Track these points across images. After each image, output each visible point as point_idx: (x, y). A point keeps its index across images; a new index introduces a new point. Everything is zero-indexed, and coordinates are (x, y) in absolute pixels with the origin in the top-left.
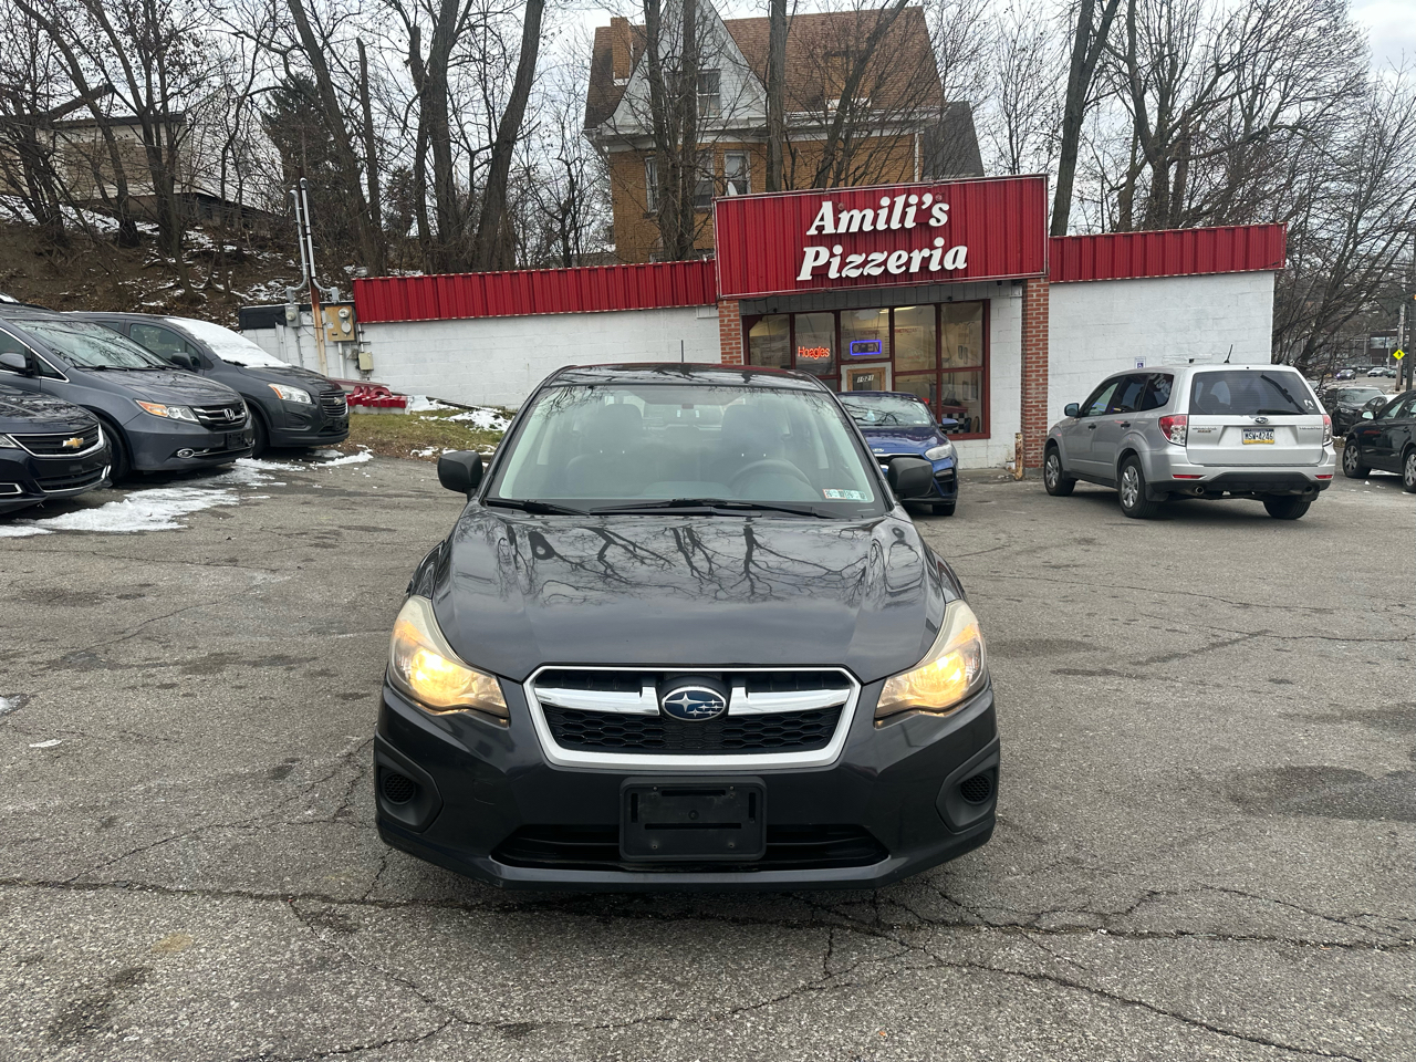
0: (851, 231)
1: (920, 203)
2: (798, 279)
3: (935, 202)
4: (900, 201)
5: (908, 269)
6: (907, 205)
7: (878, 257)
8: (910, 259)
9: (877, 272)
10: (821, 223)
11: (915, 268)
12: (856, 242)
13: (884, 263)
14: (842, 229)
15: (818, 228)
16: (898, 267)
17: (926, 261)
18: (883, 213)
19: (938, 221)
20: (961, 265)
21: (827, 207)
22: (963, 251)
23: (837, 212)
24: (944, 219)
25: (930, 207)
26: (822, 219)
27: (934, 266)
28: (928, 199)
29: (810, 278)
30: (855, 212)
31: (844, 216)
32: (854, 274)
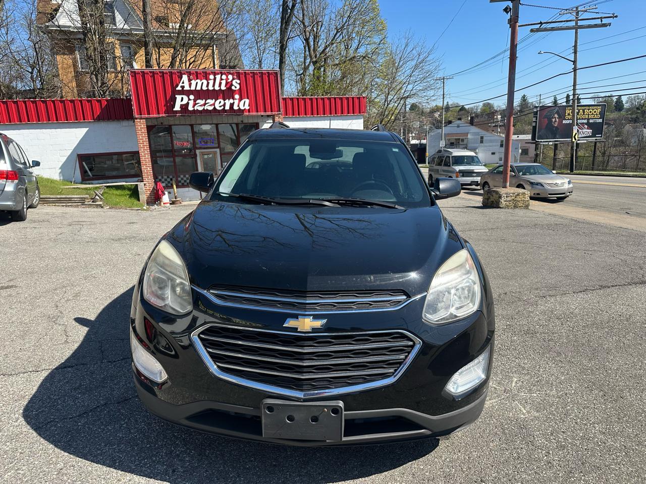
0: (197, 89)
1: (227, 79)
2: (174, 109)
3: (233, 79)
4: (218, 77)
5: (224, 108)
6: (222, 79)
7: (211, 101)
8: (225, 104)
9: (211, 108)
10: (183, 85)
11: (227, 107)
12: (200, 94)
13: (214, 104)
14: (193, 88)
15: (181, 87)
16: (220, 107)
17: (232, 105)
18: (211, 82)
19: (236, 87)
20: (247, 107)
21: (185, 78)
22: (247, 101)
23: (190, 80)
24: (238, 87)
25: (232, 81)
26: (183, 83)
27: (236, 107)
28: (230, 77)
29: (180, 109)
30: (198, 81)
31: (193, 82)
32: (201, 109)
